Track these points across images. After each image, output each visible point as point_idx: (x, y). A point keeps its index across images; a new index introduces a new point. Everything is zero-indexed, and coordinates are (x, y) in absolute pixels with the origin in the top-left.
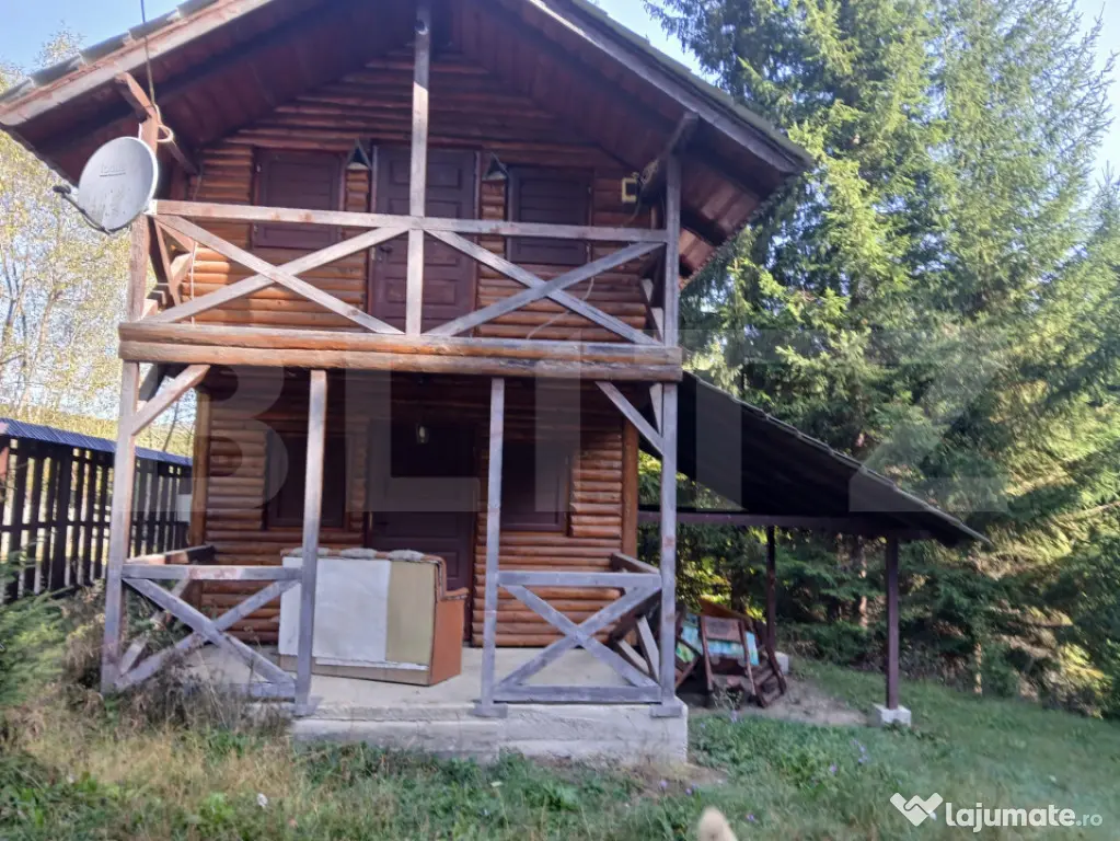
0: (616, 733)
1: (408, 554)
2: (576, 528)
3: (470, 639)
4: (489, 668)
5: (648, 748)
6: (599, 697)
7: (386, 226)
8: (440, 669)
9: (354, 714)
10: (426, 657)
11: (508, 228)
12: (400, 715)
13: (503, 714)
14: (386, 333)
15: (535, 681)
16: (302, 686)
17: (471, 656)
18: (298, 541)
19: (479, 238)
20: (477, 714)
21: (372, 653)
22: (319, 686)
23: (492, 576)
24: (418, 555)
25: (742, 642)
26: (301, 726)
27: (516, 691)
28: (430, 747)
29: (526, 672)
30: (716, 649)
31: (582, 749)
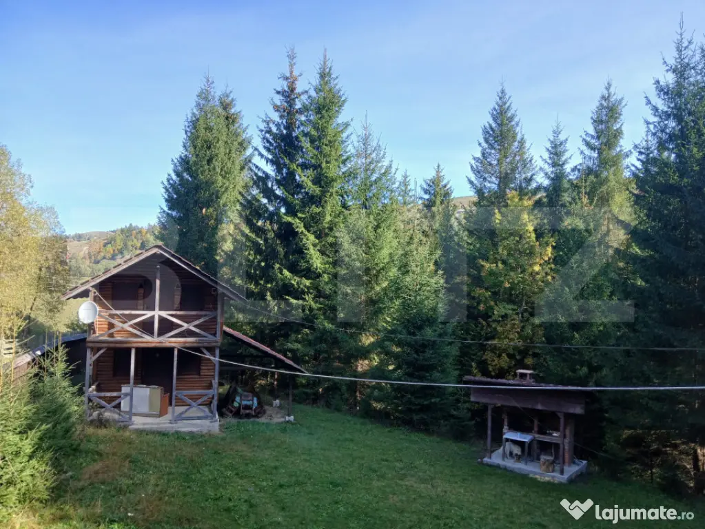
0: (202, 426)
1: (154, 386)
2: (202, 374)
3: (171, 404)
4: (173, 412)
5: (210, 429)
6: (199, 418)
7: (149, 314)
8: (162, 413)
9: (144, 424)
10: (159, 410)
11: (179, 313)
12: (152, 424)
13: (176, 423)
14: (147, 338)
15: (184, 416)
16: (130, 419)
17: (170, 409)
18: (129, 383)
19: (172, 315)
20: (171, 423)
21: (145, 410)
22: (134, 419)
23: (174, 393)
24: (157, 387)
25: (253, 400)
26: (130, 427)
27: (180, 418)
28: (159, 430)
29: (182, 413)
30: (244, 403)
31: (194, 429)
